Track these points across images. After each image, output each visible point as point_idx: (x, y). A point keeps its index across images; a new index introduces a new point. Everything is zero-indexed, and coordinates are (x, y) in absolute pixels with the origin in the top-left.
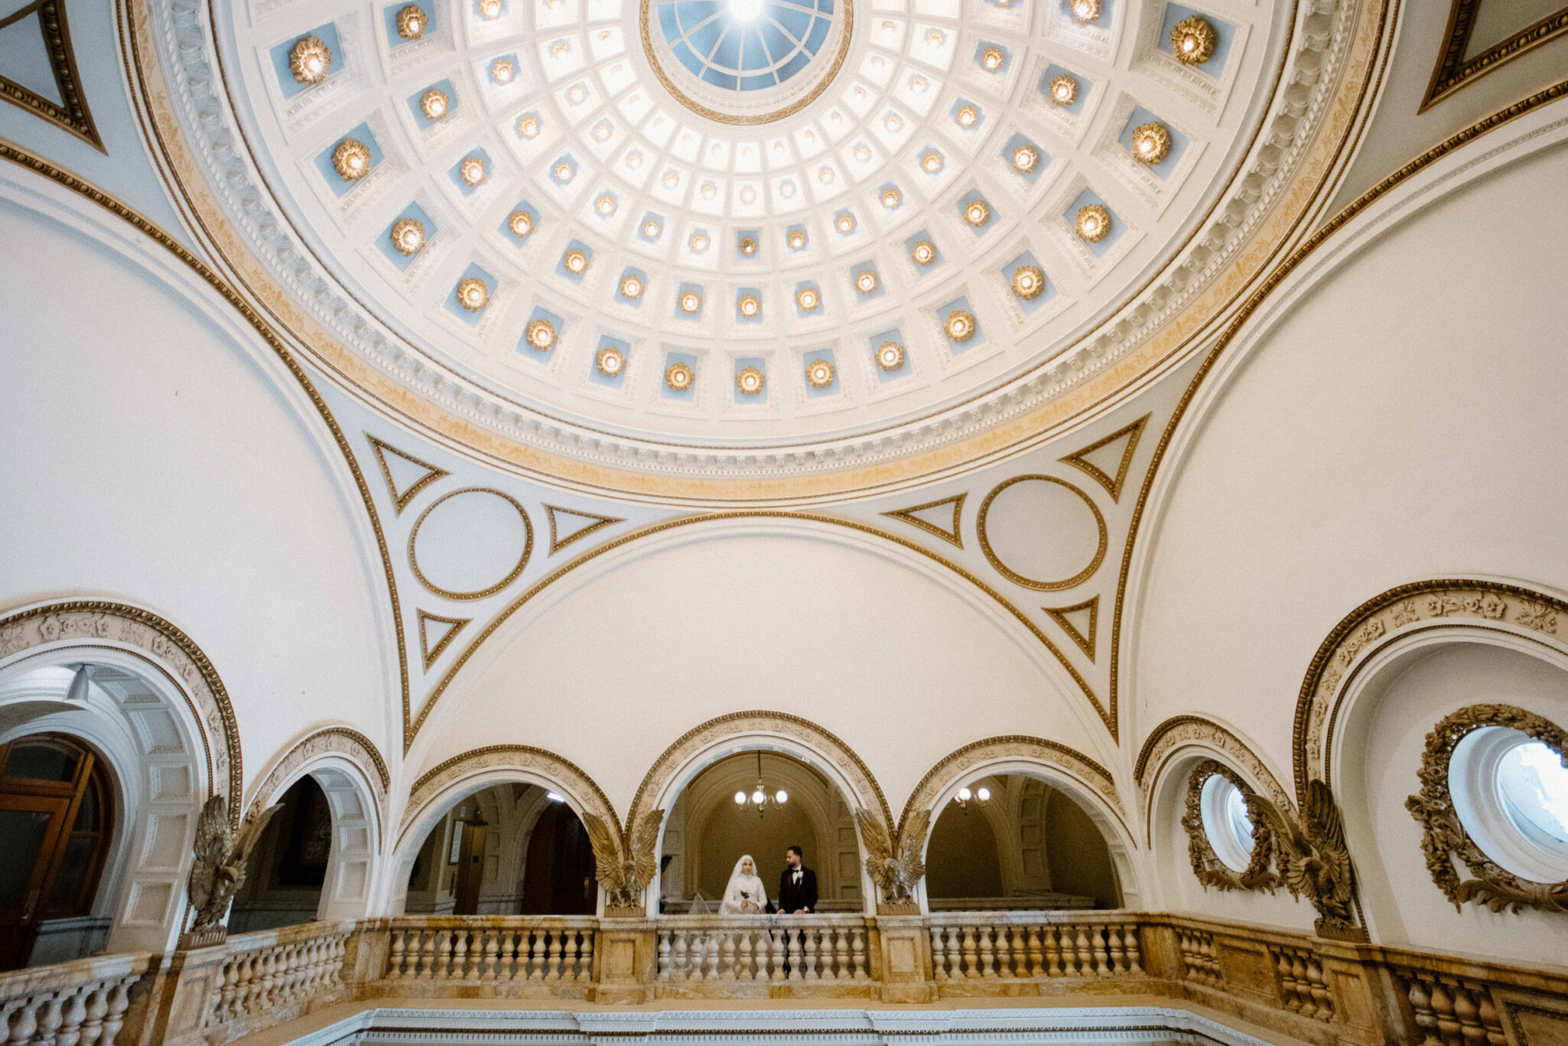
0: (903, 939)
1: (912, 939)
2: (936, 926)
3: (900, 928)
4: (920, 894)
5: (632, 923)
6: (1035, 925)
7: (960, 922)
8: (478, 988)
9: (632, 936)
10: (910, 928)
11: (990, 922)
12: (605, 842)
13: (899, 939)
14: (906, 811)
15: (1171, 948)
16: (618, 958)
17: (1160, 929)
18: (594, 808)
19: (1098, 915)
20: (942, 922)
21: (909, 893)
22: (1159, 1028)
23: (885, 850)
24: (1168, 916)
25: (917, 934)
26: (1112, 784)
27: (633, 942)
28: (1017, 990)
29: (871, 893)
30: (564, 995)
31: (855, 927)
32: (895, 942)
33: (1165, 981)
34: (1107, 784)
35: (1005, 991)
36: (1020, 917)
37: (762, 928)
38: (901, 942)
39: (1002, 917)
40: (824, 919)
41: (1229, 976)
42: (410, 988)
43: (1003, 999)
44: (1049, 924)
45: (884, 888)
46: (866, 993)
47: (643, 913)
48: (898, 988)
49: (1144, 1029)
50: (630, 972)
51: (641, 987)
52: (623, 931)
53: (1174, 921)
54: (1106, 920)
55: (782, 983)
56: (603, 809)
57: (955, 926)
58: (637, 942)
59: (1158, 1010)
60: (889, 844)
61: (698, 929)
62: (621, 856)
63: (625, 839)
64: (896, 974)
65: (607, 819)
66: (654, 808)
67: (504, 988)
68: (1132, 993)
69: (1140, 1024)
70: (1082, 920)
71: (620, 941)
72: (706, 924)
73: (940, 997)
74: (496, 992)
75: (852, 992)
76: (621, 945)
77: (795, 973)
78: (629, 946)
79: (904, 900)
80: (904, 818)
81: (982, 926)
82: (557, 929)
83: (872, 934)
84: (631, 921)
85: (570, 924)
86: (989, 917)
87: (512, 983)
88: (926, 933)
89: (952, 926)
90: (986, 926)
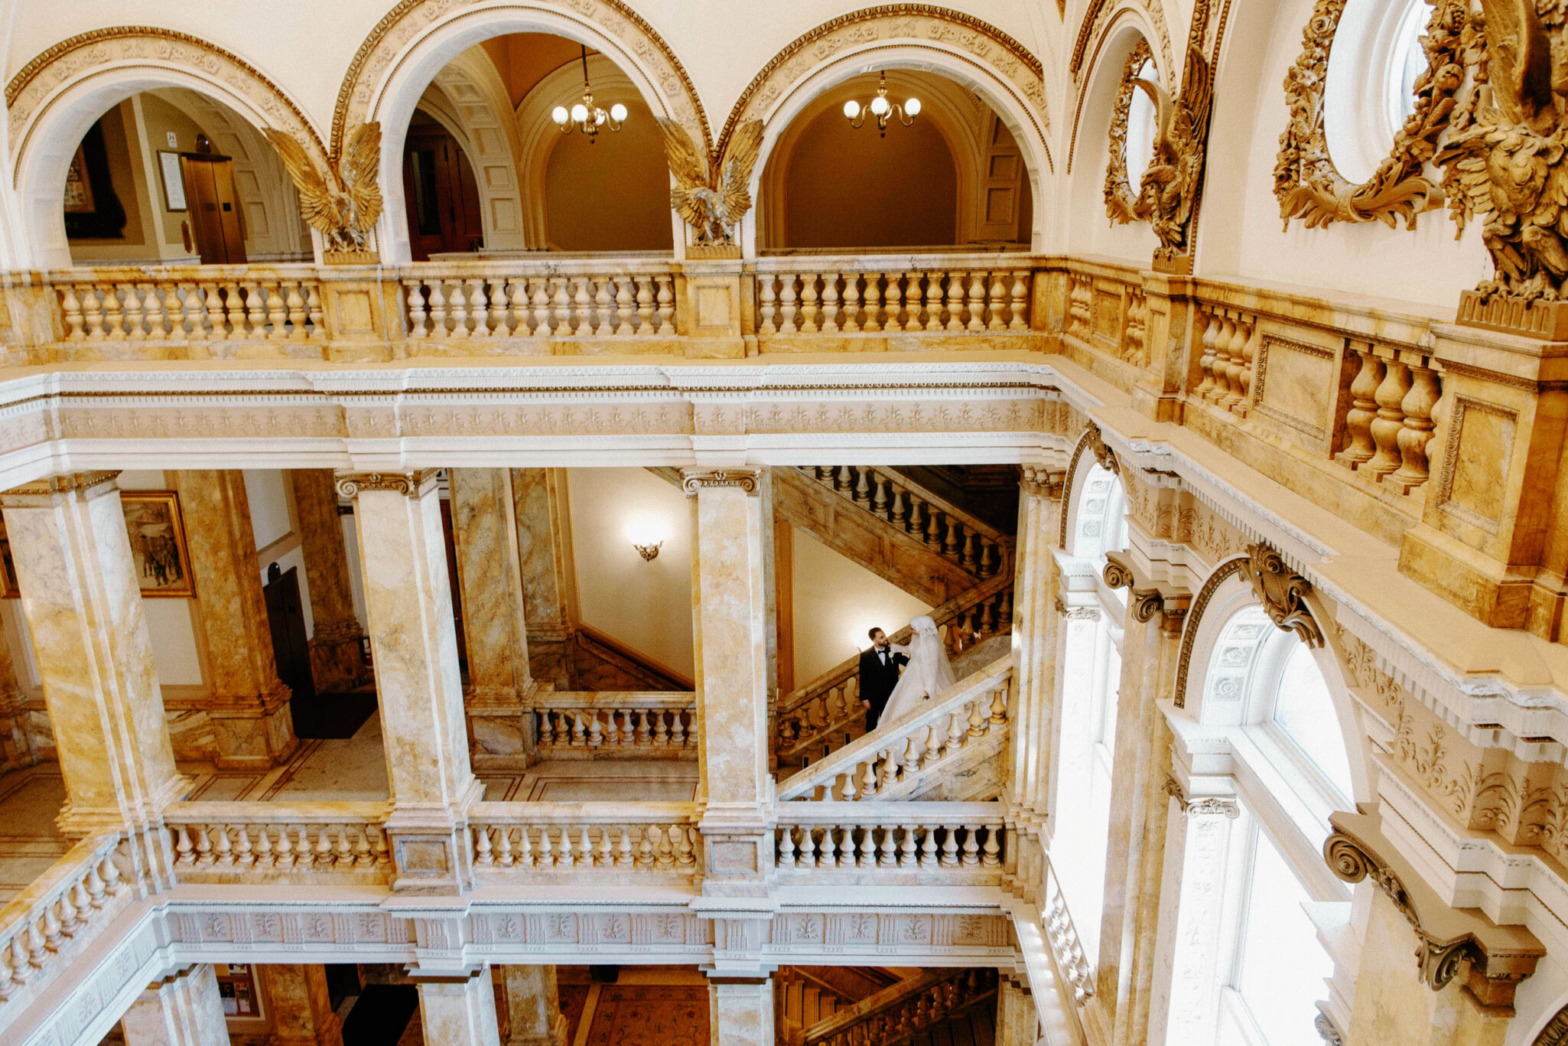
0: (716, 287)
1: (728, 288)
2: (765, 273)
3: (711, 275)
4: (746, 232)
5: (360, 270)
6: (895, 271)
7: (797, 267)
8: (186, 348)
9: (364, 286)
10: (725, 274)
11: (835, 267)
12: (307, 168)
13: (710, 287)
14: (732, 123)
15: (1062, 298)
16: (352, 311)
17: (1055, 274)
18: (279, 121)
19: (980, 259)
20: (774, 268)
21: (728, 231)
22: (1022, 385)
23: (698, 177)
24: (1066, 259)
25: (735, 282)
26: (1041, 80)
27: (367, 293)
28: (860, 344)
29: (682, 233)
30: (296, 354)
31: (659, 274)
32: (706, 291)
33: (1045, 334)
34: (1034, 78)
35: (844, 347)
36: (878, 261)
37: (538, 276)
38: (713, 292)
39: (853, 261)
40: (618, 265)
41: (1096, 326)
42: (100, 351)
43: (843, 355)
44: (914, 270)
45: (697, 225)
46: (669, 348)
47: (377, 260)
48: (705, 342)
49: (1003, 386)
50: (370, 327)
51: (387, 344)
52: (351, 280)
53: (1070, 265)
54: (989, 264)
55: (567, 339)
56: (295, 122)
57: (791, 272)
58: (372, 294)
59: (1023, 366)
60: (704, 166)
61: (455, 278)
62: (333, 187)
63: (333, 163)
64: (705, 327)
65: (302, 136)
66: (368, 120)
67: (219, 348)
68: (1004, 348)
69: (999, 381)
70: (959, 265)
71: (349, 292)
72: (463, 273)
73: (760, 352)
74: (211, 354)
75: (653, 348)
76: (352, 297)
77: (585, 328)
78: (363, 298)
79: (721, 240)
80: (728, 133)
81: (825, 272)
82: (270, 280)
83: (678, 282)
84: (358, 270)
85: (285, 275)
86: (835, 262)
87: (228, 343)
88: (750, 281)
89: (785, 273)
90: (832, 272)
